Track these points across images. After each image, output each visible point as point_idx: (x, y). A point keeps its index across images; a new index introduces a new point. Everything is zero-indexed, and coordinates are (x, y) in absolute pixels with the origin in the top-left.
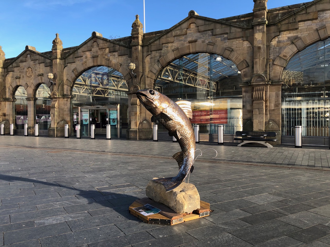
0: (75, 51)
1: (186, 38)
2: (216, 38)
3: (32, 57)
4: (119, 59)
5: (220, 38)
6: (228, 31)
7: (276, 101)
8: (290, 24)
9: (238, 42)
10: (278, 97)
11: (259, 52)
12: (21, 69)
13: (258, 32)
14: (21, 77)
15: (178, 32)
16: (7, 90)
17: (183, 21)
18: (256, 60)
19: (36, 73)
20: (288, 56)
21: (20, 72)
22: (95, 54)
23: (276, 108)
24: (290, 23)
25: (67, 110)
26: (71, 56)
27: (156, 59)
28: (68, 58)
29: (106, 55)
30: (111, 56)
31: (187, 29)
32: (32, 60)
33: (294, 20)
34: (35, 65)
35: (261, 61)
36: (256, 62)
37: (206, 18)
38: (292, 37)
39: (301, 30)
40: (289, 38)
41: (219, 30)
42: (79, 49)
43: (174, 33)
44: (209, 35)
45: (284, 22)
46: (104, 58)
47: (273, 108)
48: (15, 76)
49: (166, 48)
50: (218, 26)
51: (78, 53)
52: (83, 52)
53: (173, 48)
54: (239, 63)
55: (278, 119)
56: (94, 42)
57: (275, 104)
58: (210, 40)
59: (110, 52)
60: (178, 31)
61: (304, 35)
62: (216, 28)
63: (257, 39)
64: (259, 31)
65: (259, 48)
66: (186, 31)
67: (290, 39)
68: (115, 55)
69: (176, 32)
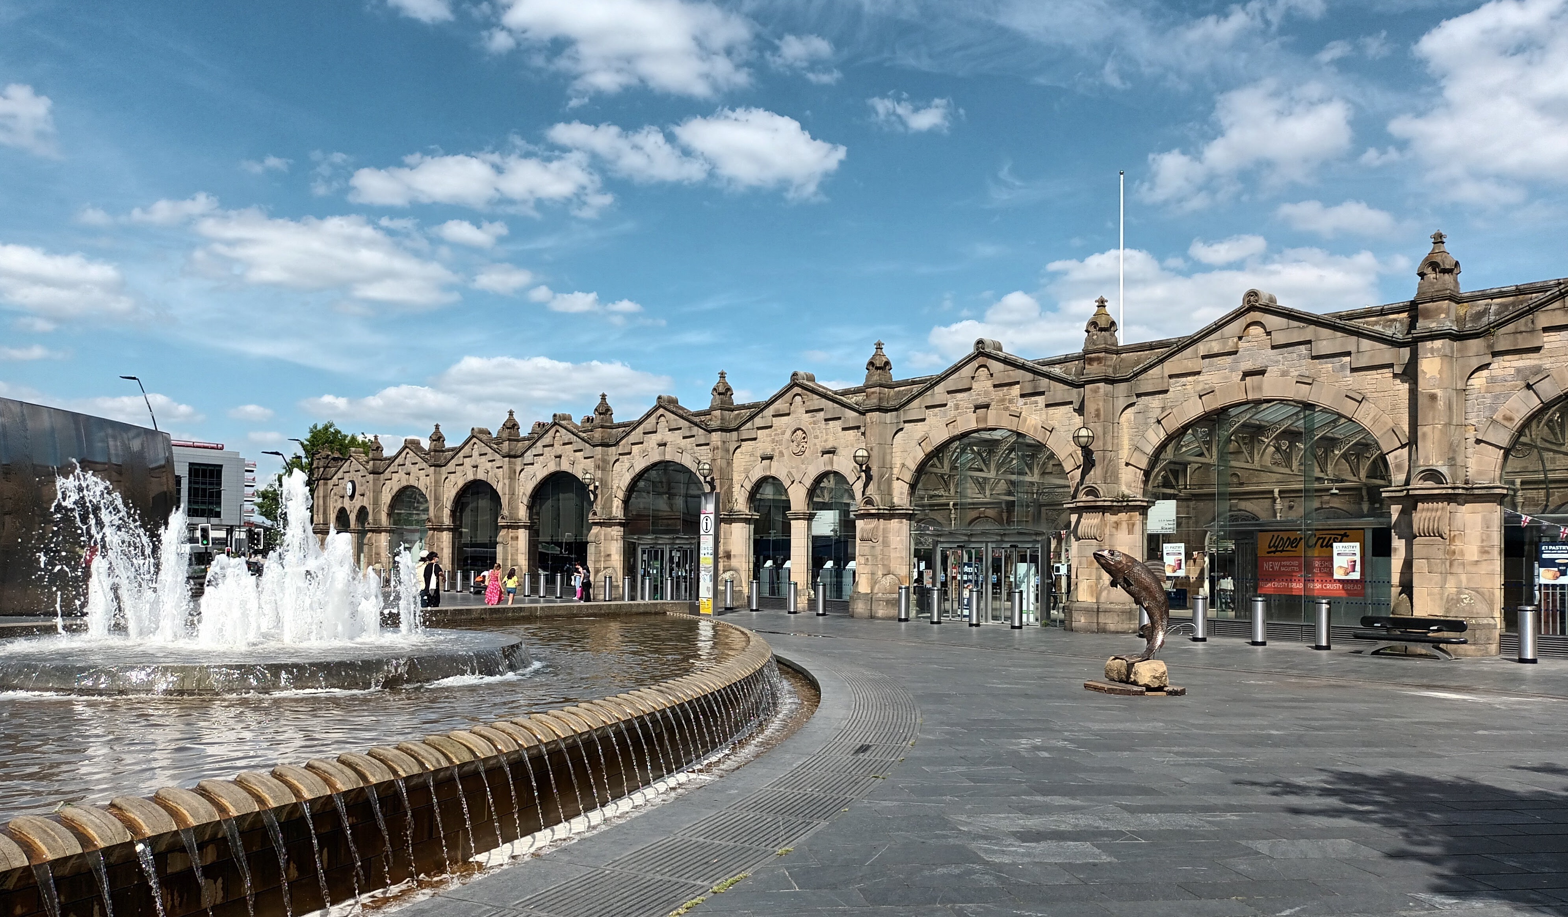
0: (927, 389)
1: (1236, 362)
2: (1320, 364)
3: (807, 403)
4: (1047, 413)
5: (1330, 365)
6: (1352, 348)
7: (1484, 538)
8: (1518, 335)
9: (1379, 376)
10: (1488, 527)
11: (1433, 408)
12: (775, 435)
13: (1429, 355)
14: (776, 454)
15: (1216, 348)
16: (736, 488)
17: (1227, 316)
18: (1425, 429)
19: (815, 445)
20: (1517, 420)
21: (773, 441)
22: (982, 400)
23: (1485, 557)
24: (1521, 332)
25: (899, 546)
26: (916, 403)
27: (1151, 415)
28: (907, 408)
29: (1011, 401)
30: (1025, 404)
31: (1240, 338)
32: (807, 412)
33: (1530, 325)
34: (815, 423)
35: (1437, 434)
36: (1424, 435)
37: (1291, 310)
38: (1526, 368)
39: (1551, 350)
40: (1518, 371)
41: (1328, 341)
42: (937, 383)
43: (1202, 348)
44: (1300, 355)
45: (1503, 330)
46: (1007, 409)
47: (1476, 559)
48: (759, 453)
49: (1180, 388)
50: (1325, 332)
51: (933, 395)
52: (949, 392)
53: (1200, 387)
54: (1382, 432)
55: (1489, 585)
56: (980, 367)
57: (1482, 547)
58: (1304, 371)
59: (1022, 396)
60: (1214, 344)
61: (1559, 365)
62: (1318, 339)
63: (1425, 373)
64: (1432, 354)
65: (1433, 397)
66: (1237, 343)
67: (1520, 375)
68: (1036, 402)
69: (1208, 345)
